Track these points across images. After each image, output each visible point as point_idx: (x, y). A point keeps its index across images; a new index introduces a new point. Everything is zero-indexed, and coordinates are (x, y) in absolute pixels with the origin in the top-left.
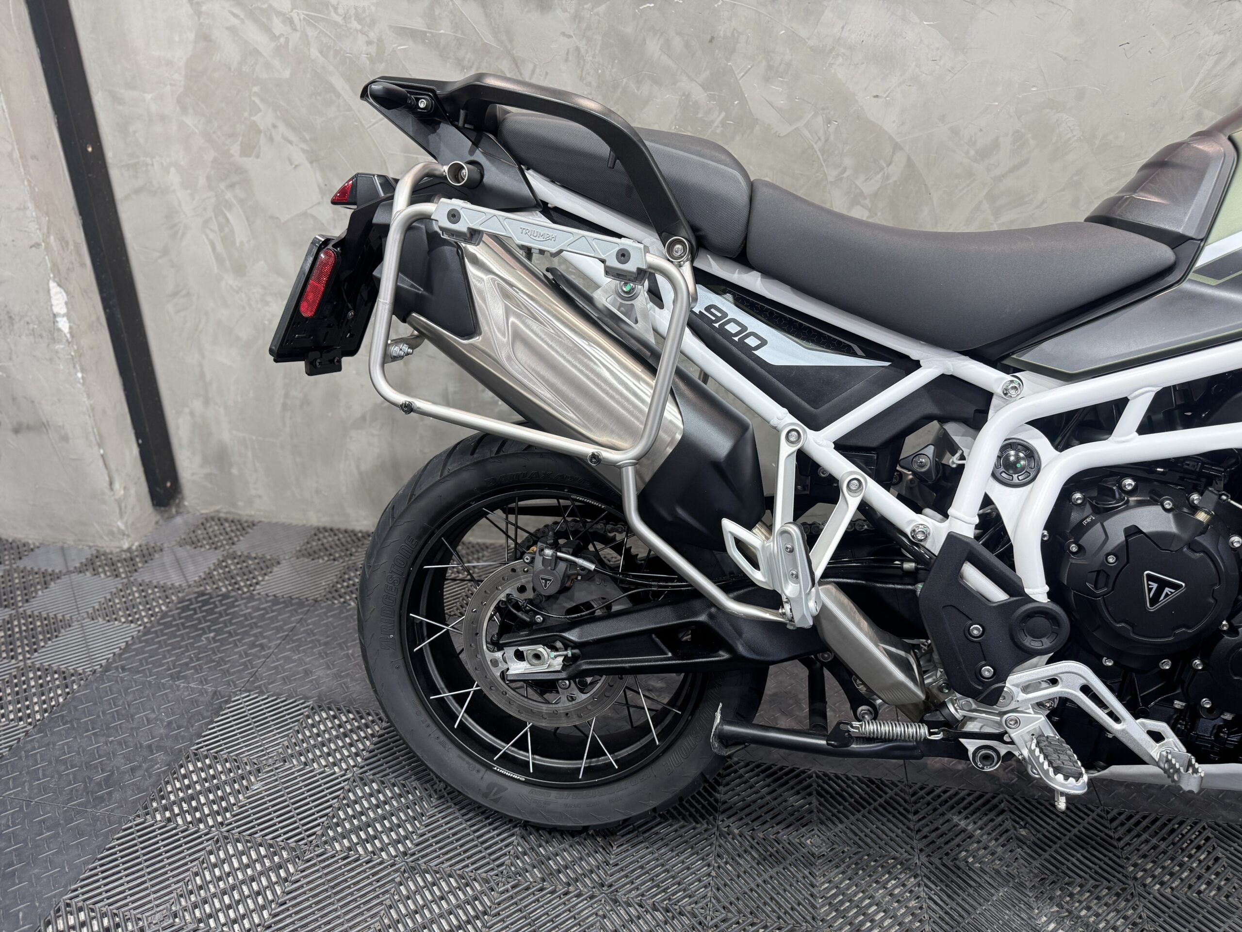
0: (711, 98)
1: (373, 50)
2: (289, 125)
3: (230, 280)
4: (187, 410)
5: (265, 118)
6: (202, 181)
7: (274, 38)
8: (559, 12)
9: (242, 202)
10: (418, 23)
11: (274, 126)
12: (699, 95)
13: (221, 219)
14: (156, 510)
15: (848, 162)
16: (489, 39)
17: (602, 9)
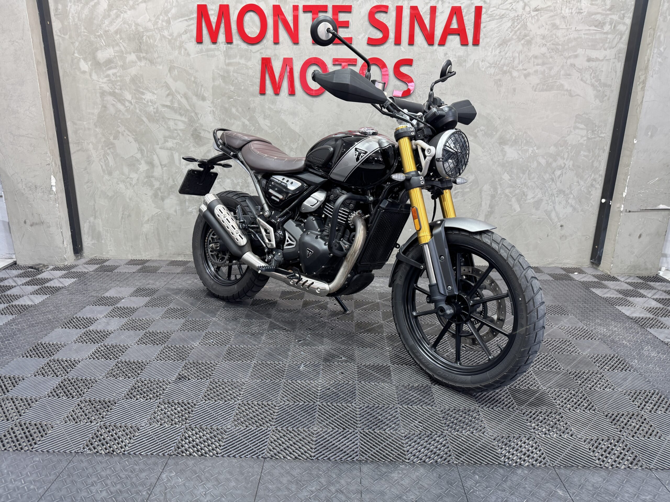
0: (250, 123)
1: (155, 110)
2: (129, 131)
3: (107, 177)
4: (88, 221)
5: (121, 129)
6: (100, 147)
7: (126, 107)
8: (208, 101)
9: (112, 153)
10: (169, 104)
11: (124, 131)
12: (247, 122)
13: (105, 158)
14: (75, 255)
15: (288, 140)
16: (188, 108)
17: (219, 100)
